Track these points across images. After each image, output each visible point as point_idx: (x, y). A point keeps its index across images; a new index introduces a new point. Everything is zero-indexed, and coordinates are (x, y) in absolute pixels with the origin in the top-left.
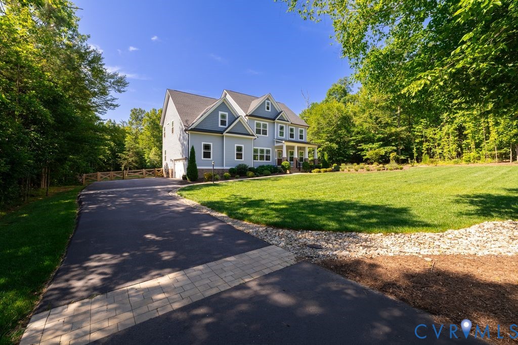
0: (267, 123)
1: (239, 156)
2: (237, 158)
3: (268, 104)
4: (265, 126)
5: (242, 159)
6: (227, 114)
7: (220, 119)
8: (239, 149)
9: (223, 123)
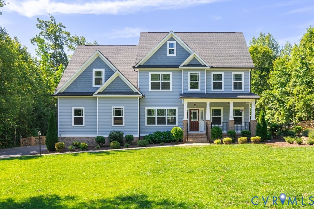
0: (170, 73)
1: (118, 121)
2: (115, 124)
3: (172, 45)
4: (166, 77)
5: (122, 124)
6: (103, 70)
7: (94, 78)
8: (118, 112)
9: (98, 82)
